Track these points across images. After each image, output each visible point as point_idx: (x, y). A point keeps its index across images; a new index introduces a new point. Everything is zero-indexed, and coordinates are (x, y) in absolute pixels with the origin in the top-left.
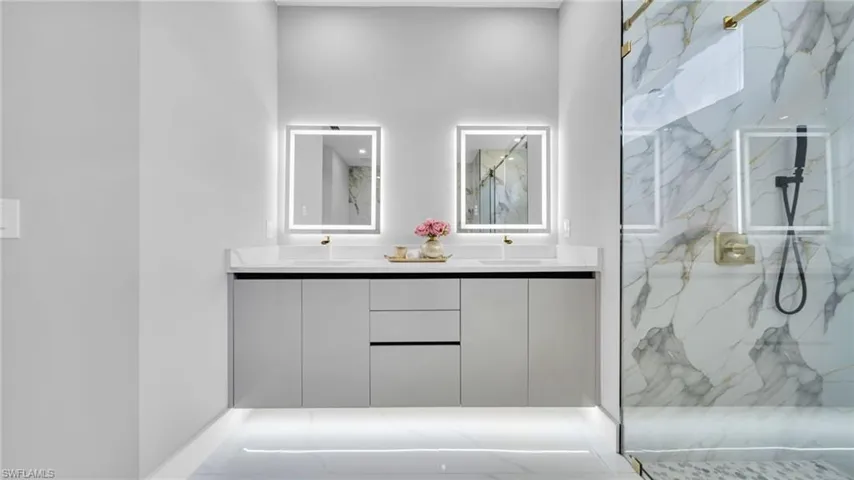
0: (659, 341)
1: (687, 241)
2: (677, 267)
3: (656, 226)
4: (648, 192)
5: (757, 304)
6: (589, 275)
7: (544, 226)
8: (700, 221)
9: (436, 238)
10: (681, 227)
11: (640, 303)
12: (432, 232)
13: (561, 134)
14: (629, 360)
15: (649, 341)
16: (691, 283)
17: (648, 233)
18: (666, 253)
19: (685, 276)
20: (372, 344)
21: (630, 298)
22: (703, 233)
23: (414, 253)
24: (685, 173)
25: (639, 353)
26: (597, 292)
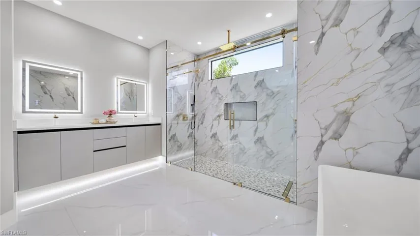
0: (173, 137)
1: (178, 116)
2: (176, 122)
3: (173, 112)
4: (171, 105)
5: (188, 128)
6: (159, 124)
7: (145, 112)
8: (180, 111)
9: (112, 115)
10: (177, 113)
11: (170, 130)
12: (111, 113)
13: (150, 85)
14: (168, 142)
15: (172, 137)
16: (179, 125)
17: (171, 114)
18: (174, 119)
19: (178, 123)
20: (94, 151)
21: (168, 129)
22: (181, 114)
23: (104, 121)
24: (177, 102)
25: (170, 140)
26: (161, 128)
